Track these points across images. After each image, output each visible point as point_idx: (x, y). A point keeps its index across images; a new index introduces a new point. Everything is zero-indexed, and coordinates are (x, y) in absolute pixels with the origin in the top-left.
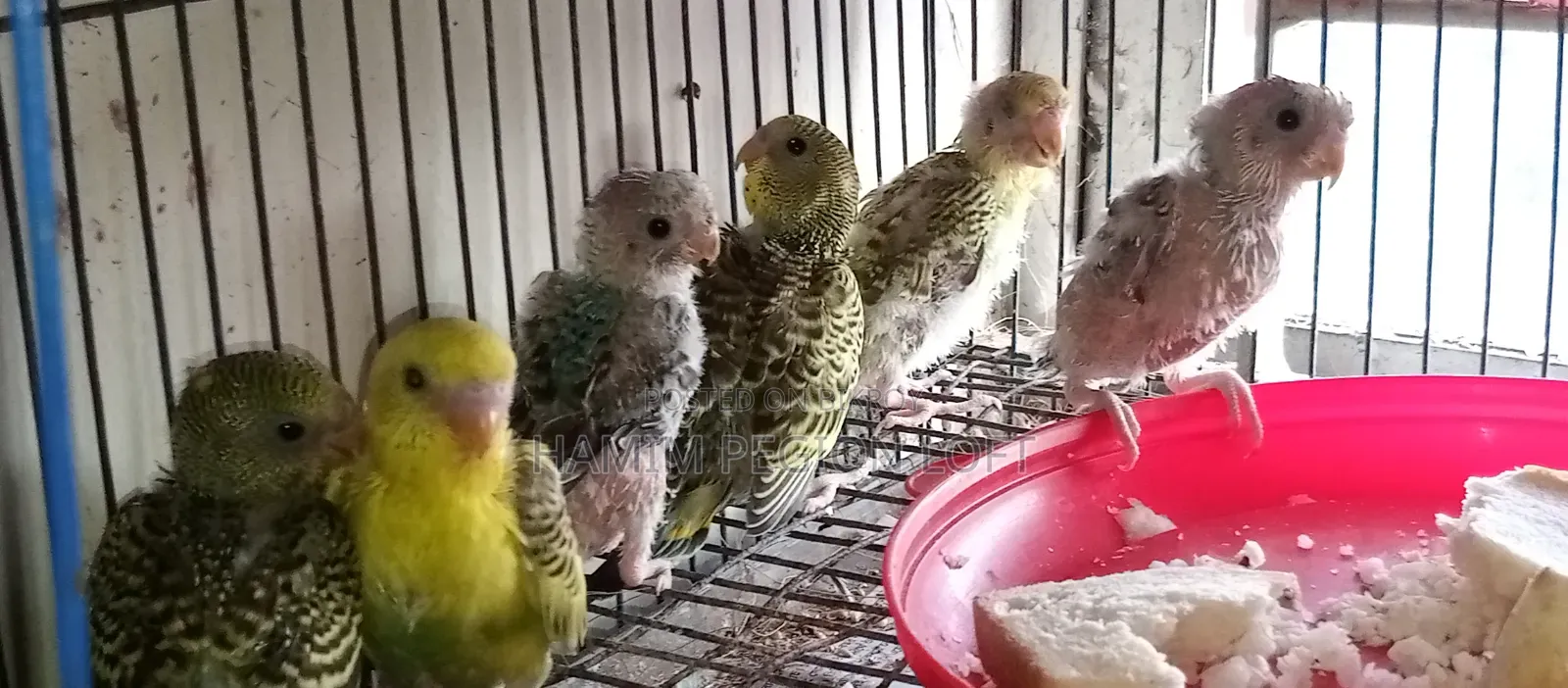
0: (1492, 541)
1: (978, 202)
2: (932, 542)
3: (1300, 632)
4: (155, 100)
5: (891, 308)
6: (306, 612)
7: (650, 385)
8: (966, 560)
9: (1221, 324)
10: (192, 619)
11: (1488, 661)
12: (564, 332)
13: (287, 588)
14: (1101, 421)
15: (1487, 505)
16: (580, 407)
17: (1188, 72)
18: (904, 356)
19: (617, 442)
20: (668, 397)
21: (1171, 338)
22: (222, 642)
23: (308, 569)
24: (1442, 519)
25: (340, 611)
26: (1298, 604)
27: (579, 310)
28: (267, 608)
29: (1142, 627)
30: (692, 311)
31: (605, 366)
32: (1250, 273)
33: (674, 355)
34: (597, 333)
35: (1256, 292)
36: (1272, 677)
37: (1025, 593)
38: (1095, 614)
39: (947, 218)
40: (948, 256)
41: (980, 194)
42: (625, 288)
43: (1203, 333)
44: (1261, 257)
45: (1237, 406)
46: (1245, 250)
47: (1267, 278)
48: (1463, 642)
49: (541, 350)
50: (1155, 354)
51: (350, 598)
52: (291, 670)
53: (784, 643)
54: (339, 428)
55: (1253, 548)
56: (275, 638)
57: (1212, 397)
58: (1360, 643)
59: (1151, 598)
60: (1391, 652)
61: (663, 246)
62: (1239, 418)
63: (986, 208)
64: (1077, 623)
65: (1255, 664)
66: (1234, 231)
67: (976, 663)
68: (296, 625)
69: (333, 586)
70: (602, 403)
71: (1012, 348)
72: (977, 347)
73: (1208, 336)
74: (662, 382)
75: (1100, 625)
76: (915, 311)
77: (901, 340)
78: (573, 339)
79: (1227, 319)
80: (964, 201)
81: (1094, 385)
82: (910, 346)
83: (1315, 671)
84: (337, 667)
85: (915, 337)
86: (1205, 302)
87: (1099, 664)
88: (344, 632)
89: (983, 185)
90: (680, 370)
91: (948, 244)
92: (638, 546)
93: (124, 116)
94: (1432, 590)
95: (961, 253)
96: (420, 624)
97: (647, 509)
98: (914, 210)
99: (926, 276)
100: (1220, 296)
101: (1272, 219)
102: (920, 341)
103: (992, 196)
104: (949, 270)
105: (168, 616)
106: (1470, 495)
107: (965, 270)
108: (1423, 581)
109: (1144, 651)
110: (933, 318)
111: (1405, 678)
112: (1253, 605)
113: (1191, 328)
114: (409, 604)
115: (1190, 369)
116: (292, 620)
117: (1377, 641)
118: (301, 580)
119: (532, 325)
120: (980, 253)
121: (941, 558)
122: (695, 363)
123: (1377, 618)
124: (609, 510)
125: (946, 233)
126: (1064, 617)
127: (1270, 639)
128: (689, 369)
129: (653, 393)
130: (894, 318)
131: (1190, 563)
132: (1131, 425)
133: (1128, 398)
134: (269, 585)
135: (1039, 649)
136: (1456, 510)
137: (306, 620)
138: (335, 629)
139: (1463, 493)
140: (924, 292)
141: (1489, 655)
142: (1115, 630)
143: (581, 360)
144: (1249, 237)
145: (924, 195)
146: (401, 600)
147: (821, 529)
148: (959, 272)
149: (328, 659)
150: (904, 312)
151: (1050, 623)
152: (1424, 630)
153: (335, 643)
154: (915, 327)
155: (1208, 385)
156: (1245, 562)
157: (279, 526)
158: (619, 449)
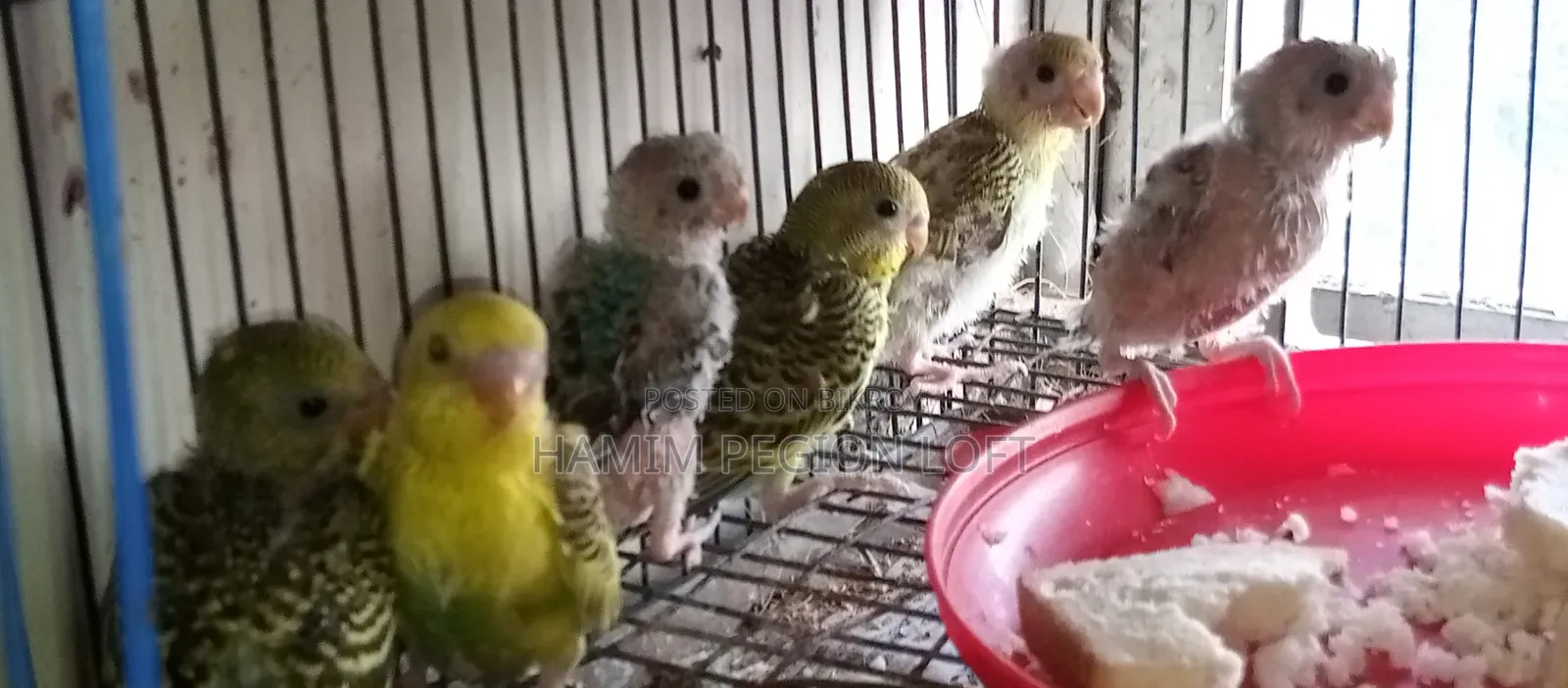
0: (1547, 517)
1: (1005, 167)
2: (972, 516)
3: (1351, 610)
4: (175, 70)
5: (916, 275)
6: (341, 590)
7: (681, 358)
8: (1004, 535)
9: (1262, 293)
10: (229, 599)
11: (1547, 641)
12: (595, 305)
13: (322, 567)
14: (1136, 390)
15: (1539, 478)
16: (608, 382)
17: (1210, 27)
18: (929, 323)
19: (648, 415)
20: (698, 369)
21: (1212, 306)
22: (262, 624)
23: (343, 547)
24: (1492, 491)
25: (374, 589)
26: (1346, 580)
27: (610, 282)
28: (304, 588)
29: (1194, 609)
30: (722, 282)
31: (633, 340)
32: (1293, 240)
33: (705, 326)
34: (626, 305)
35: (1299, 259)
36: (1325, 659)
37: (1068, 570)
38: (1145, 594)
39: (974, 183)
40: (975, 221)
41: (1008, 159)
42: (655, 257)
43: (1244, 301)
44: (1305, 222)
45: (1274, 375)
46: (1288, 215)
47: (1311, 246)
48: (1517, 619)
49: (571, 322)
50: (1195, 322)
51: (383, 575)
52: (328, 650)
53: (810, 615)
54: (363, 403)
55: (1298, 521)
56: (312, 619)
57: (1250, 365)
58: (1413, 621)
59: (1201, 578)
60: (1445, 631)
61: (692, 209)
62: (1277, 387)
63: (1014, 173)
64: (1127, 605)
65: (1305, 643)
66: (1277, 198)
67: (1020, 643)
68: (332, 603)
69: (367, 564)
70: (634, 378)
71: (1035, 312)
72: (999, 311)
73: (1249, 305)
74: (693, 355)
75: (1151, 607)
76: (940, 278)
77: (926, 306)
78: (603, 311)
79: (1269, 289)
80: (990, 166)
81: (1130, 352)
82: (935, 313)
83: (1368, 651)
84: (373, 646)
85: (941, 304)
86: (1246, 271)
87: (1154, 649)
88: (380, 611)
89: (1011, 149)
90: (711, 341)
91: (975, 209)
92: (667, 520)
93: (143, 84)
94: (1482, 565)
95: (988, 218)
96: (456, 602)
97: (677, 483)
98: (941, 175)
99: (952, 240)
100: (1260, 263)
101: (1317, 183)
102: (946, 307)
103: (1019, 159)
104: (975, 235)
105: (203, 596)
106: (1520, 467)
107: (991, 236)
108: (1473, 555)
109: (1198, 635)
110: (957, 284)
111: (1460, 658)
112: (1305, 584)
113: (1233, 296)
114: (443, 581)
115: (1229, 337)
116: (329, 599)
117: (1429, 618)
118: (336, 557)
119: (561, 297)
120: (1007, 218)
121: (980, 535)
122: (725, 333)
123: (1429, 595)
124: (640, 486)
125: (972, 198)
126: (1114, 597)
127: (1322, 619)
128: (720, 341)
129: (684, 366)
130: (918, 285)
131: (1234, 540)
132: (1168, 395)
133: (1167, 367)
134: (303, 564)
135: (1090, 633)
136: (1504, 481)
137: (342, 599)
138: (371, 609)
139: (1512, 464)
140: (949, 257)
141: (1550, 635)
142: (1169, 612)
143: (610, 334)
144: (1293, 202)
145: (949, 159)
146: (435, 578)
147: (849, 500)
148: (986, 239)
149: (365, 637)
150: (929, 278)
151: (1099, 605)
152: (1478, 607)
153: (371, 622)
154: (940, 292)
155: (1244, 354)
156: (1289, 536)
157: (308, 504)
158: (651, 422)
